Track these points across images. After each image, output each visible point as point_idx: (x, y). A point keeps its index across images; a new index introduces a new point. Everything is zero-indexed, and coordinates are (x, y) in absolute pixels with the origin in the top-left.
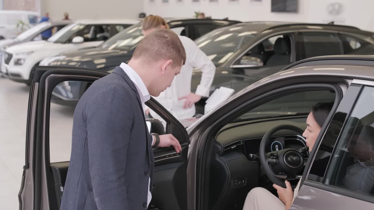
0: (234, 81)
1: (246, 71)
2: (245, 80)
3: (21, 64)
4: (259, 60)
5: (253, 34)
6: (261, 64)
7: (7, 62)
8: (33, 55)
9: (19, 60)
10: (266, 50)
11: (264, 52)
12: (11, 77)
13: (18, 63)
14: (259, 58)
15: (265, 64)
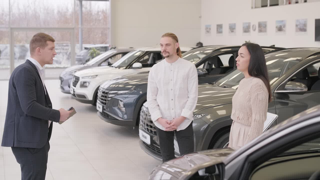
0: (279, 106)
1: (290, 95)
2: (289, 105)
3: (86, 87)
4: (303, 85)
5: (297, 60)
6: (306, 90)
7: (75, 85)
8: (97, 78)
9: (85, 82)
10: (310, 76)
11: (309, 78)
12: (77, 98)
13: (83, 85)
14: (304, 83)
15: (309, 89)
